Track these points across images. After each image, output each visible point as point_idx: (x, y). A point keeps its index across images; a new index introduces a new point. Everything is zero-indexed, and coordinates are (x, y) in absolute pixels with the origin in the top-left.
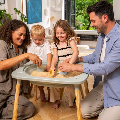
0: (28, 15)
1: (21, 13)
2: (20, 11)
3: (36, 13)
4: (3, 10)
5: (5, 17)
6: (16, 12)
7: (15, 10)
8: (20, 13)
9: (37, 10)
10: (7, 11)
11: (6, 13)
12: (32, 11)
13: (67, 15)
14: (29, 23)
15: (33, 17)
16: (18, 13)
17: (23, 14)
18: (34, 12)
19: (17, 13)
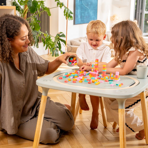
0: (76, 11)
1: (65, 7)
2: (64, 3)
3: (88, 8)
4: (39, 2)
5: (42, 11)
6: (57, 5)
7: (56, 2)
8: (63, 7)
9: (89, 3)
10: (44, 2)
11: (44, 6)
12: (82, 6)
13: (138, 13)
14: (76, 23)
15: (83, 15)
16: (61, 7)
17: (67, 8)
18: (86, 7)
19: (59, 5)
